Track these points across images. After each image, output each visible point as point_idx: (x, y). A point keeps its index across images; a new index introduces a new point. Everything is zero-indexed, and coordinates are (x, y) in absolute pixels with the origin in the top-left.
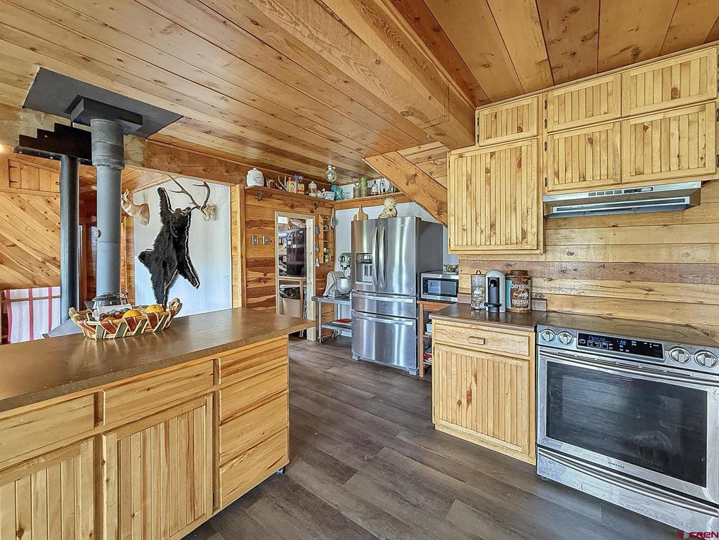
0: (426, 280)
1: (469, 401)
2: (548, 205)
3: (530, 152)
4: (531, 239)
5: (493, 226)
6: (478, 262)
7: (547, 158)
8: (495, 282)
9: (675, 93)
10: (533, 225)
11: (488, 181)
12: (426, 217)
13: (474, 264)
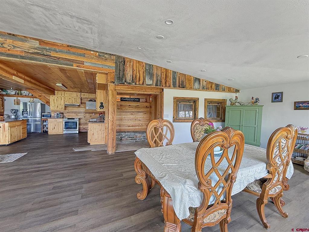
0: (43, 115)
1: (54, 128)
2: (65, 105)
3: (63, 98)
4: (63, 109)
5: (58, 107)
6: (55, 112)
7: (65, 99)
8: (58, 114)
9: (77, 96)
10: (63, 107)
11: (57, 101)
12: (43, 103)
13: (54, 112)
